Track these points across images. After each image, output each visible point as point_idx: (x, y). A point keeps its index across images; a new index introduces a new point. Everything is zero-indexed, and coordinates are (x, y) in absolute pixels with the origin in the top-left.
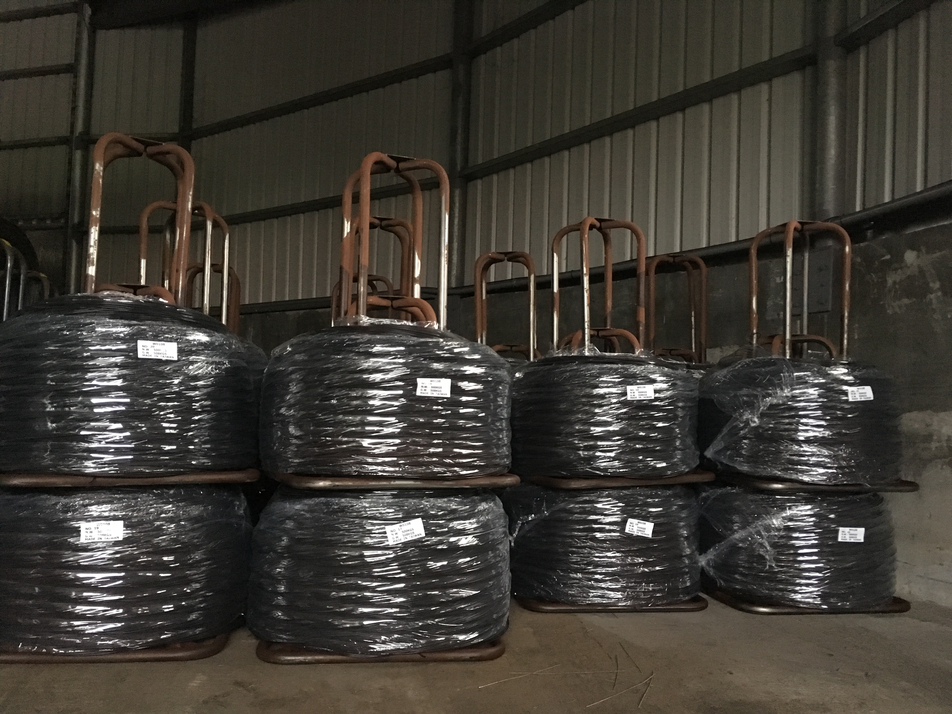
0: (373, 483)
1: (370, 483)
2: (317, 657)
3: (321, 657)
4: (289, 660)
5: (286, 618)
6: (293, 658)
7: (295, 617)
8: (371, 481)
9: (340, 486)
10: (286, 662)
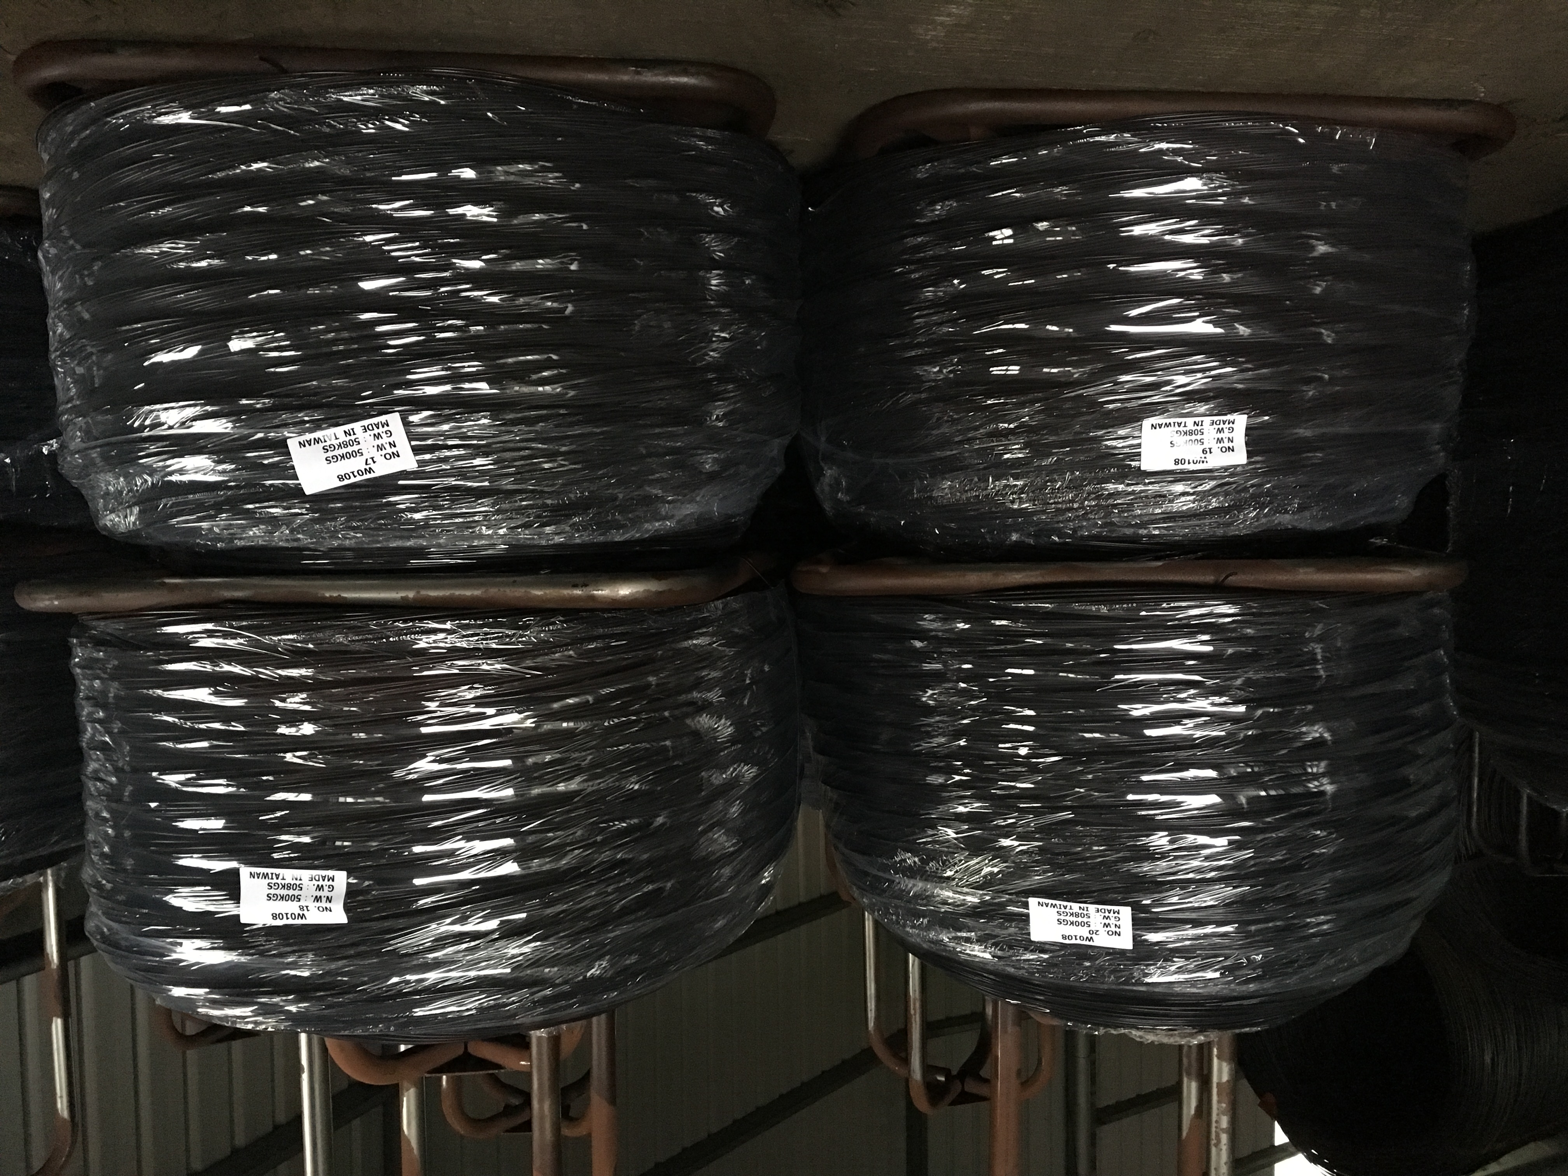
0: (468, 593)
1: (477, 593)
2: (603, 77)
3: (590, 77)
4: (685, 73)
5: (701, 197)
6: (673, 79)
7: (675, 198)
8: (473, 599)
9: (566, 585)
10: (693, 70)
